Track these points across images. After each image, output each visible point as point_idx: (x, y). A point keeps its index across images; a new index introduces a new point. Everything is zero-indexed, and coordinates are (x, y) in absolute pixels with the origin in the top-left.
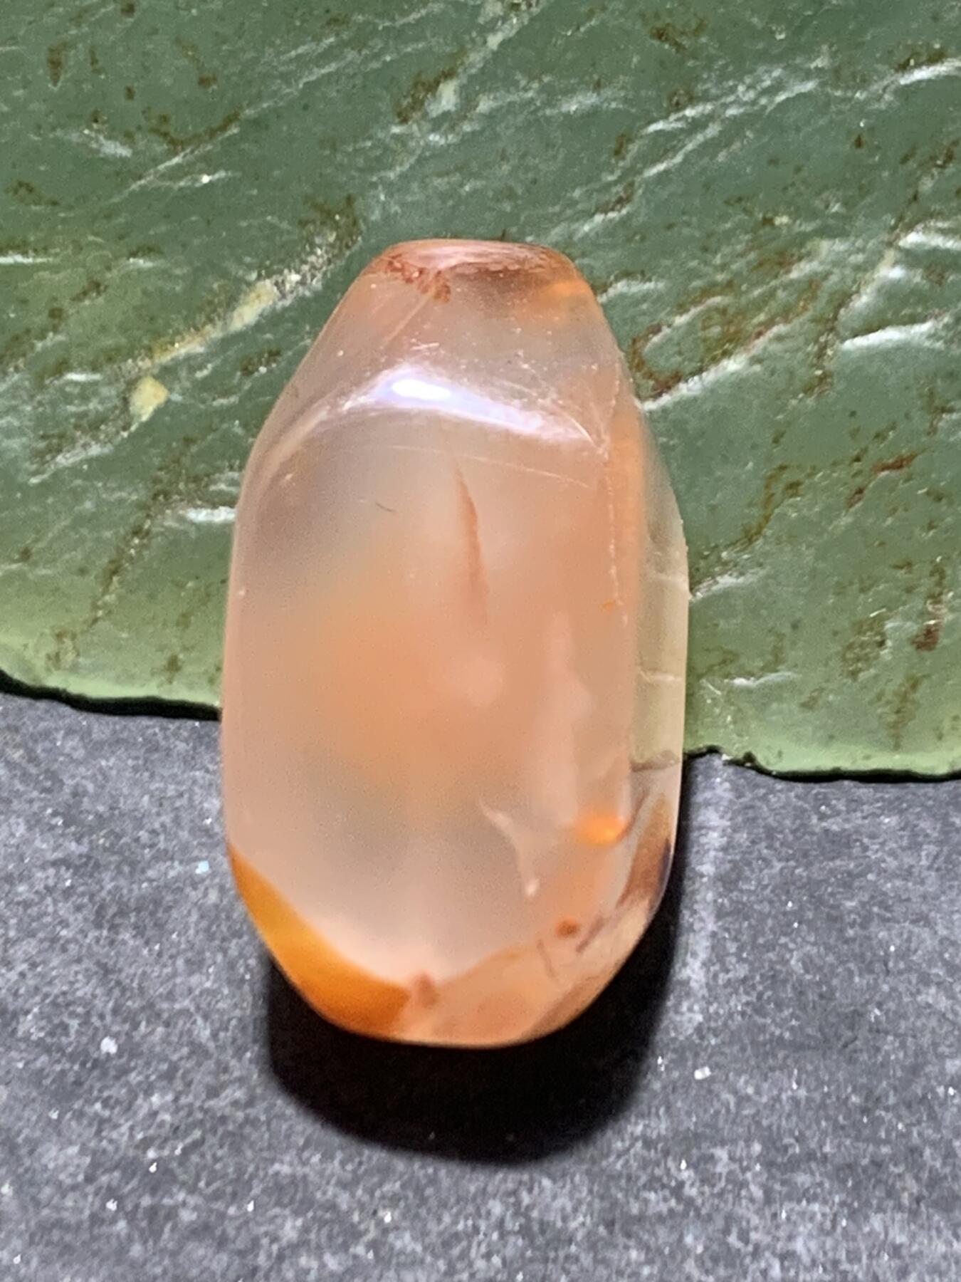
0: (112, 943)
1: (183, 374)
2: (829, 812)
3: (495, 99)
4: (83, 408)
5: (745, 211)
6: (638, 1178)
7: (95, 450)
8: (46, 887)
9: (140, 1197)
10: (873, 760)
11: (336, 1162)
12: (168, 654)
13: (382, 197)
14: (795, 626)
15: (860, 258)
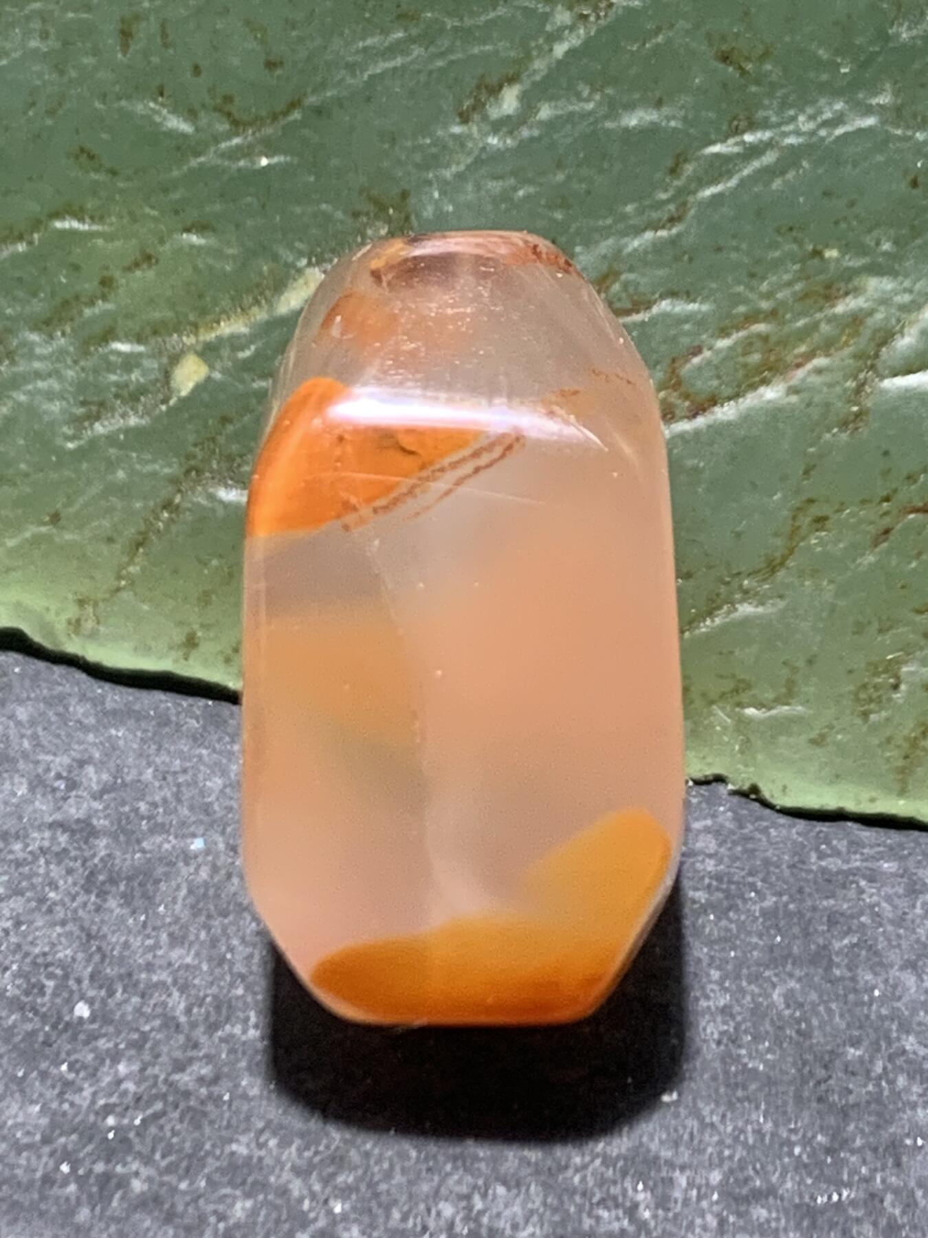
0: (98, 909)
1: (225, 352)
2: (829, 852)
3: (556, 107)
4: (125, 377)
5: (795, 240)
6: (593, 1195)
7: (133, 421)
8: (41, 849)
9: (94, 1163)
10: (878, 803)
11: (294, 1148)
12: (187, 630)
13: (436, 195)
14: (810, 662)
15: (907, 298)
